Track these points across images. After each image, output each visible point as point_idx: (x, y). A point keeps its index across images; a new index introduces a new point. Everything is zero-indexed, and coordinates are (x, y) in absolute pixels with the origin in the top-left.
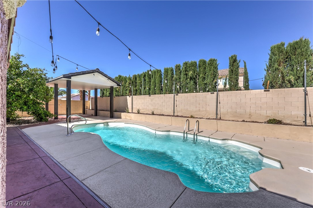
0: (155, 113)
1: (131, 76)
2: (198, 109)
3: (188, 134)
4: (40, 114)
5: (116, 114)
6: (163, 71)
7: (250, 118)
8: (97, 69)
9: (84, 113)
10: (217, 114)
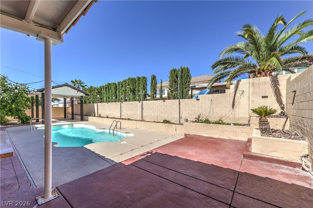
0: (109, 117)
1: (99, 87)
2: (133, 113)
3: (118, 131)
4: (22, 118)
5: (85, 117)
6: (117, 83)
7: (157, 119)
8: (66, 83)
9: (65, 117)
10: (142, 117)
